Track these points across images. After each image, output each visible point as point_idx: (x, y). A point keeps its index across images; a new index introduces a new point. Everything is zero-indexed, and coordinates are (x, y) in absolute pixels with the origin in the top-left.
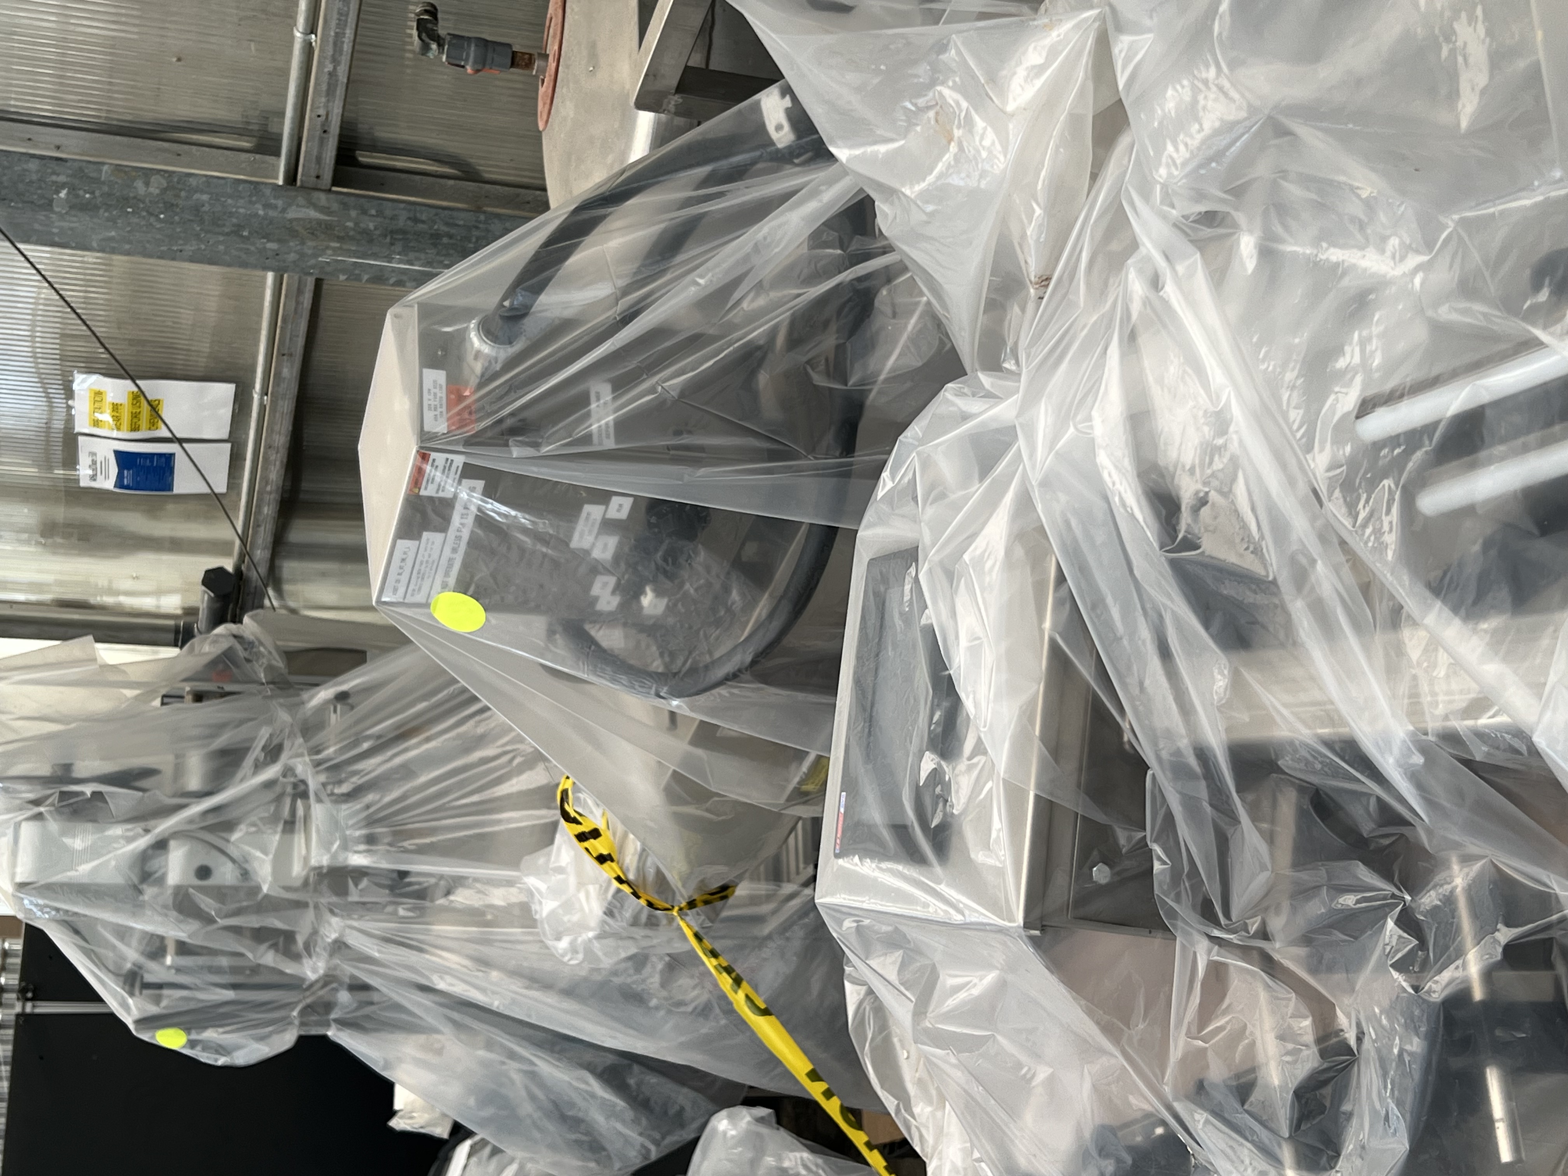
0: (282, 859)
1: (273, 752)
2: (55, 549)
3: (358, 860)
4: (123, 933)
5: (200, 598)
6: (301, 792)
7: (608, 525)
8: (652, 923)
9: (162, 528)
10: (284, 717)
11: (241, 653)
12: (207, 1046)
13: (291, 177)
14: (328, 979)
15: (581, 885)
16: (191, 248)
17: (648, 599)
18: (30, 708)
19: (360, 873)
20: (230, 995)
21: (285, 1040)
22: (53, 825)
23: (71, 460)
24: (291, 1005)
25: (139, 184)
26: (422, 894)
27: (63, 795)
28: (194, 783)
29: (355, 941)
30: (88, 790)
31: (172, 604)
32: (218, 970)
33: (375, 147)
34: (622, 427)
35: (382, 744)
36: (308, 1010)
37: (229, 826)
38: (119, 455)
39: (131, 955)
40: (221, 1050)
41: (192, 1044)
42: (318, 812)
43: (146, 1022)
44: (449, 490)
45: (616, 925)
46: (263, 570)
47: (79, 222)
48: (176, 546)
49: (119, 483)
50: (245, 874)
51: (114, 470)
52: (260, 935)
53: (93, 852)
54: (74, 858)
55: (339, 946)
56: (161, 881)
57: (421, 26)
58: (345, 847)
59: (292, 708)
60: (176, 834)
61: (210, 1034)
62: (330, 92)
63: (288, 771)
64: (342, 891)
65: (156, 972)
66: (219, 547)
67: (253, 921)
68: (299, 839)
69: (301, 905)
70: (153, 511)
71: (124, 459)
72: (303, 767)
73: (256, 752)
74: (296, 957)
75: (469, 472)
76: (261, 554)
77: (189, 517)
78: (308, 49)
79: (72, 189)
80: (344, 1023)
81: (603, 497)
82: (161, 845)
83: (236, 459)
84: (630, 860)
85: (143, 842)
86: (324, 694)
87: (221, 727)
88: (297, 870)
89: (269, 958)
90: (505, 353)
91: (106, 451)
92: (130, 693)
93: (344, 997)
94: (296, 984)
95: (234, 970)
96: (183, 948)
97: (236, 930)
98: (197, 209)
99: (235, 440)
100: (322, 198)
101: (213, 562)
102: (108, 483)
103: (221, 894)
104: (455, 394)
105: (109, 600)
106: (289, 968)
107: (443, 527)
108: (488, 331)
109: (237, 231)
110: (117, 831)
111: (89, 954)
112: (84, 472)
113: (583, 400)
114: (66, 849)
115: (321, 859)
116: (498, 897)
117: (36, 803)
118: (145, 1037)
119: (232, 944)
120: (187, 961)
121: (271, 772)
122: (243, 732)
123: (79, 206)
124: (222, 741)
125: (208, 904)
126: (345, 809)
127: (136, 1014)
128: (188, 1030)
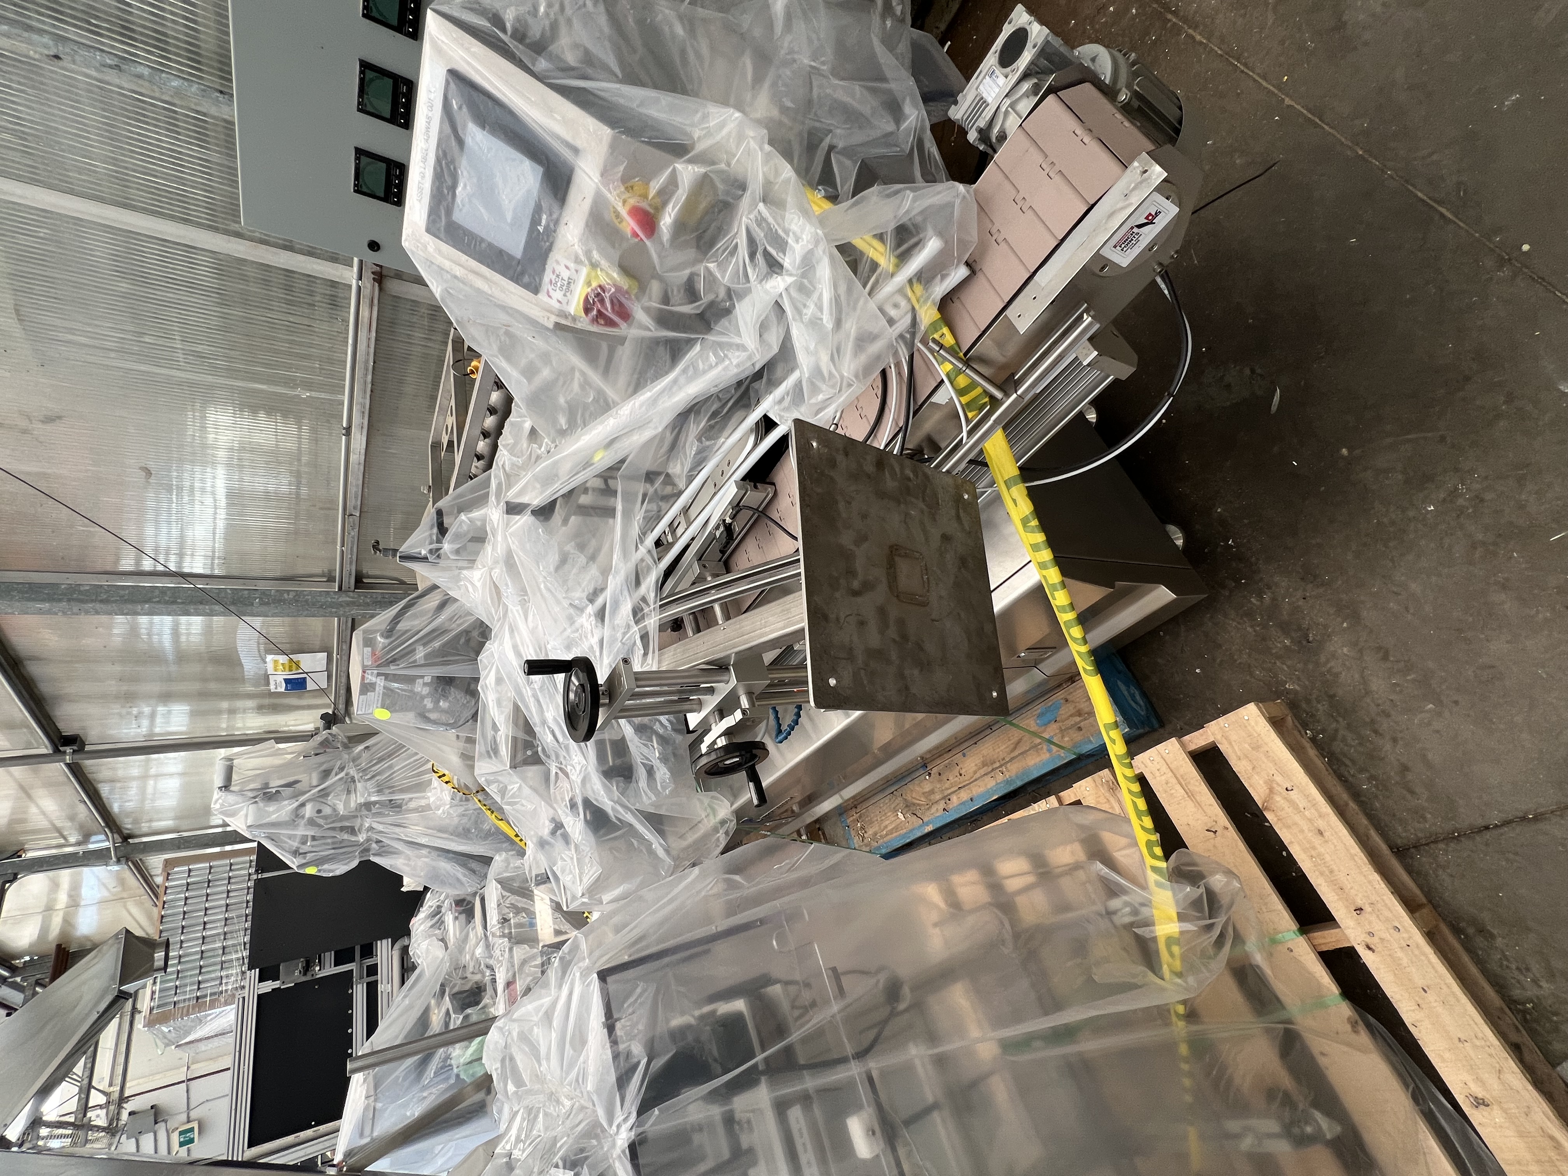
0: (346, 804)
1: (342, 769)
2: (263, 714)
3: (374, 799)
4: (290, 837)
5: (320, 724)
6: (353, 780)
7: (425, 684)
8: (467, 800)
9: (304, 702)
10: (347, 756)
11: (331, 738)
12: (325, 871)
13: (340, 588)
14: (368, 840)
15: (442, 791)
16: (305, 613)
17: (441, 704)
18: (250, 766)
19: (375, 803)
20: (333, 851)
21: (354, 864)
22: (261, 804)
23: (268, 684)
24: (355, 851)
25: (286, 596)
26: (400, 806)
27: (265, 794)
28: (315, 783)
29: (375, 825)
30: (274, 790)
31: (310, 727)
32: (328, 844)
33: (369, 577)
34: (426, 657)
35: (381, 760)
36: (362, 852)
37: (327, 795)
38: (285, 680)
39: (295, 844)
40: (332, 871)
41: (319, 871)
42: (359, 785)
43: (300, 866)
44: (374, 679)
45: (455, 802)
46: (342, 712)
47: (264, 609)
48: (309, 707)
49: (286, 689)
50: (335, 810)
51: (284, 685)
52: (342, 829)
53: (277, 811)
54: (270, 814)
55: (371, 829)
56: (303, 817)
57: (374, 546)
58: (369, 795)
59: (349, 754)
60: (308, 800)
61: (326, 867)
62: (351, 563)
63: (347, 774)
64: (369, 810)
65: (304, 849)
66: (327, 706)
67: (339, 825)
68: (353, 796)
69: (356, 817)
70: (300, 697)
71: (287, 681)
72: (353, 772)
73: (336, 769)
74: (356, 835)
75: (379, 675)
76: (342, 706)
77: (315, 697)
78: (342, 552)
79: (261, 599)
80: (374, 855)
81: (422, 677)
82: (303, 805)
83: (329, 677)
84: (455, 782)
85: (296, 804)
86: (361, 747)
87: (323, 763)
88: (353, 805)
89: (346, 836)
90: (387, 641)
91: (280, 679)
92: (289, 757)
93: (374, 846)
94: (356, 844)
95: (333, 843)
96: (314, 838)
97: (333, 829)
98: (307, 601)
99: (329, 670)
100: (351, 594)
101: (324, 711)
102: (283, 690)
103: (325, 818)
104: (373, 654)
105: (286, 729)
106: (353, 839)
107: (374, 690)
108: (382, 636)
109: (321, 607)
110: (286, 802)
111: (278, 846)
112: (272, 687)
113: (415, 650)
114: (267, 812)
115: (362, 801)
116: (423, 802)
117: (254, 798)
118: (301, 872)
119: (332, 834)
120: (315, 843)
121: (342, 775)
122: (331, 763)
123: (262, 603)
124: (323, 767)
125: (321, 821)
126: (369, 783)
127: (297, 864)
128: (317, 866)
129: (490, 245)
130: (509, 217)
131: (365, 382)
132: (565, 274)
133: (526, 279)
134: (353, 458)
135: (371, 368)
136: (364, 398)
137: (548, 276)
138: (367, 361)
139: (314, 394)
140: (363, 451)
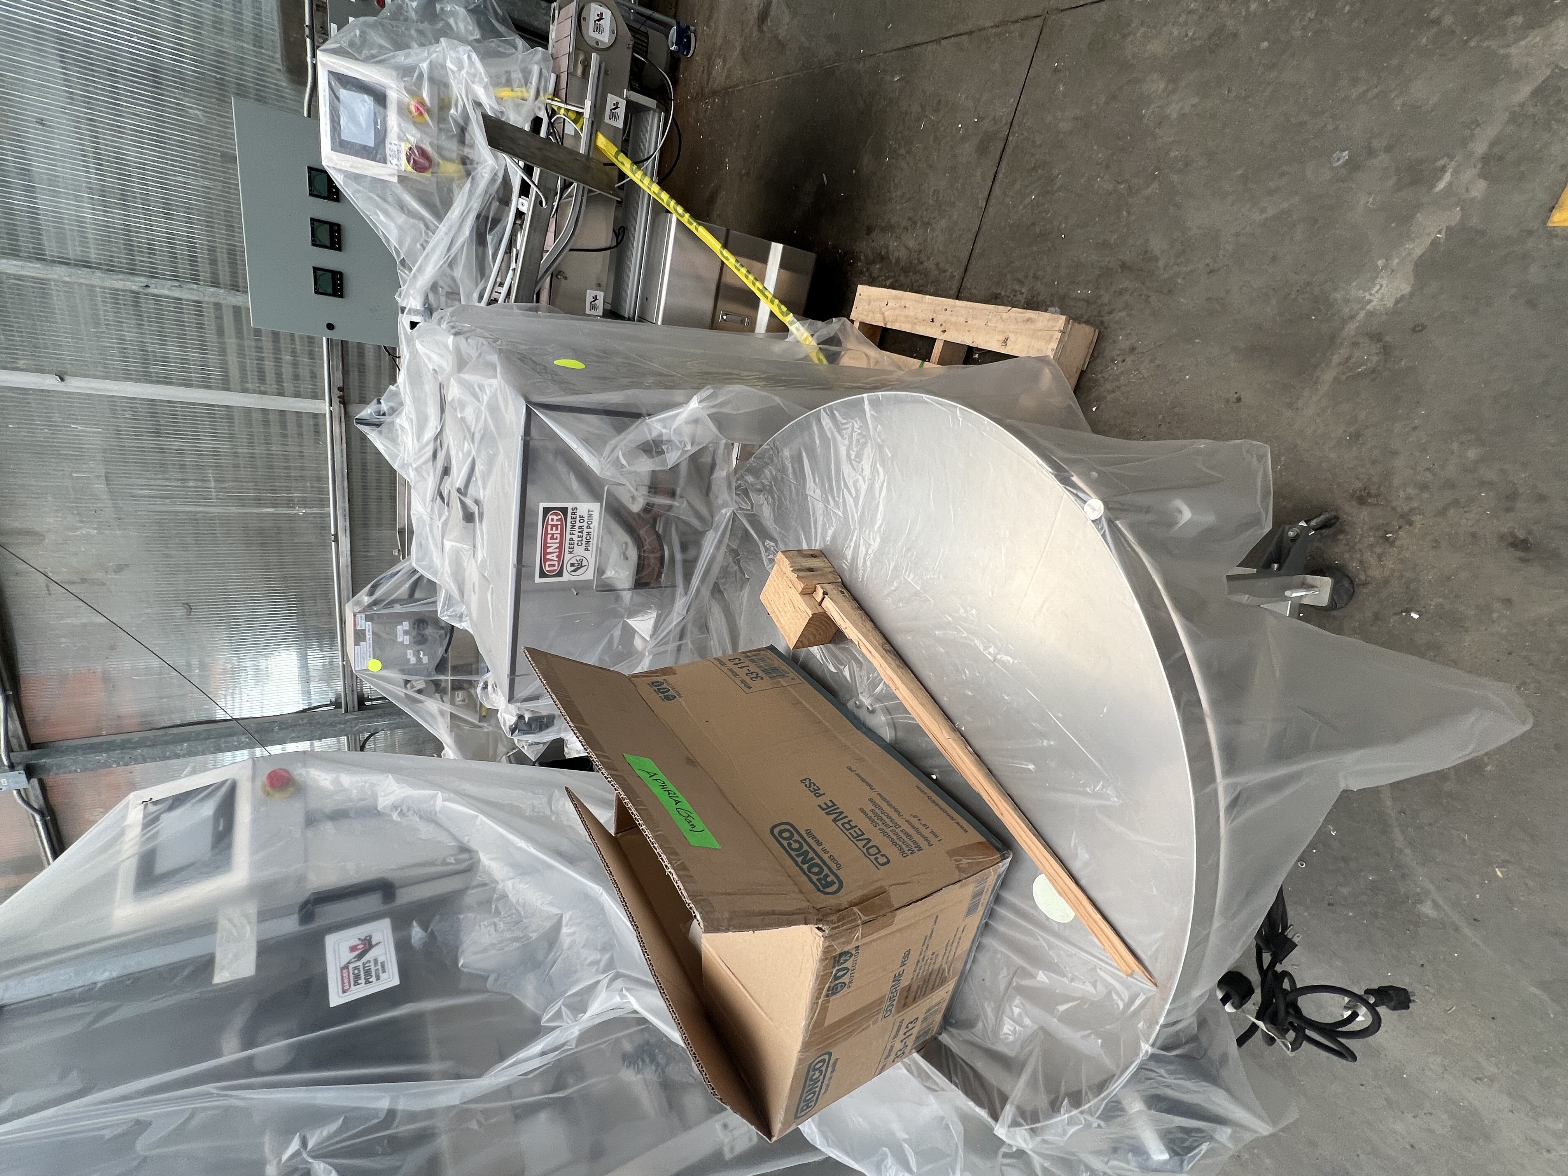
7: (405, 632)
81: (401, 621)
129: (360, 145)
130: (364, 127)
131: (343, 488)
132: (395, 149)
133: (379, 156)
134: (342, 560)
135: (346, 474)
136: (344, 502)
137: (388, 152)
138: (342, 468)
139: (308, 511)
140: (349, 553)
